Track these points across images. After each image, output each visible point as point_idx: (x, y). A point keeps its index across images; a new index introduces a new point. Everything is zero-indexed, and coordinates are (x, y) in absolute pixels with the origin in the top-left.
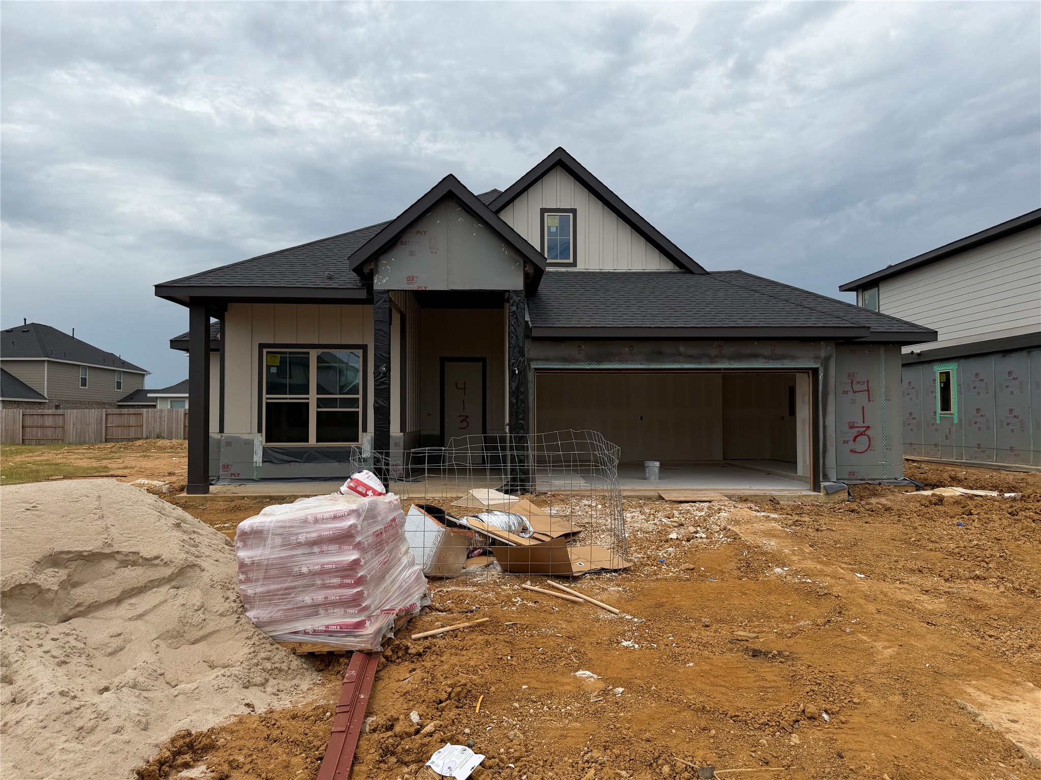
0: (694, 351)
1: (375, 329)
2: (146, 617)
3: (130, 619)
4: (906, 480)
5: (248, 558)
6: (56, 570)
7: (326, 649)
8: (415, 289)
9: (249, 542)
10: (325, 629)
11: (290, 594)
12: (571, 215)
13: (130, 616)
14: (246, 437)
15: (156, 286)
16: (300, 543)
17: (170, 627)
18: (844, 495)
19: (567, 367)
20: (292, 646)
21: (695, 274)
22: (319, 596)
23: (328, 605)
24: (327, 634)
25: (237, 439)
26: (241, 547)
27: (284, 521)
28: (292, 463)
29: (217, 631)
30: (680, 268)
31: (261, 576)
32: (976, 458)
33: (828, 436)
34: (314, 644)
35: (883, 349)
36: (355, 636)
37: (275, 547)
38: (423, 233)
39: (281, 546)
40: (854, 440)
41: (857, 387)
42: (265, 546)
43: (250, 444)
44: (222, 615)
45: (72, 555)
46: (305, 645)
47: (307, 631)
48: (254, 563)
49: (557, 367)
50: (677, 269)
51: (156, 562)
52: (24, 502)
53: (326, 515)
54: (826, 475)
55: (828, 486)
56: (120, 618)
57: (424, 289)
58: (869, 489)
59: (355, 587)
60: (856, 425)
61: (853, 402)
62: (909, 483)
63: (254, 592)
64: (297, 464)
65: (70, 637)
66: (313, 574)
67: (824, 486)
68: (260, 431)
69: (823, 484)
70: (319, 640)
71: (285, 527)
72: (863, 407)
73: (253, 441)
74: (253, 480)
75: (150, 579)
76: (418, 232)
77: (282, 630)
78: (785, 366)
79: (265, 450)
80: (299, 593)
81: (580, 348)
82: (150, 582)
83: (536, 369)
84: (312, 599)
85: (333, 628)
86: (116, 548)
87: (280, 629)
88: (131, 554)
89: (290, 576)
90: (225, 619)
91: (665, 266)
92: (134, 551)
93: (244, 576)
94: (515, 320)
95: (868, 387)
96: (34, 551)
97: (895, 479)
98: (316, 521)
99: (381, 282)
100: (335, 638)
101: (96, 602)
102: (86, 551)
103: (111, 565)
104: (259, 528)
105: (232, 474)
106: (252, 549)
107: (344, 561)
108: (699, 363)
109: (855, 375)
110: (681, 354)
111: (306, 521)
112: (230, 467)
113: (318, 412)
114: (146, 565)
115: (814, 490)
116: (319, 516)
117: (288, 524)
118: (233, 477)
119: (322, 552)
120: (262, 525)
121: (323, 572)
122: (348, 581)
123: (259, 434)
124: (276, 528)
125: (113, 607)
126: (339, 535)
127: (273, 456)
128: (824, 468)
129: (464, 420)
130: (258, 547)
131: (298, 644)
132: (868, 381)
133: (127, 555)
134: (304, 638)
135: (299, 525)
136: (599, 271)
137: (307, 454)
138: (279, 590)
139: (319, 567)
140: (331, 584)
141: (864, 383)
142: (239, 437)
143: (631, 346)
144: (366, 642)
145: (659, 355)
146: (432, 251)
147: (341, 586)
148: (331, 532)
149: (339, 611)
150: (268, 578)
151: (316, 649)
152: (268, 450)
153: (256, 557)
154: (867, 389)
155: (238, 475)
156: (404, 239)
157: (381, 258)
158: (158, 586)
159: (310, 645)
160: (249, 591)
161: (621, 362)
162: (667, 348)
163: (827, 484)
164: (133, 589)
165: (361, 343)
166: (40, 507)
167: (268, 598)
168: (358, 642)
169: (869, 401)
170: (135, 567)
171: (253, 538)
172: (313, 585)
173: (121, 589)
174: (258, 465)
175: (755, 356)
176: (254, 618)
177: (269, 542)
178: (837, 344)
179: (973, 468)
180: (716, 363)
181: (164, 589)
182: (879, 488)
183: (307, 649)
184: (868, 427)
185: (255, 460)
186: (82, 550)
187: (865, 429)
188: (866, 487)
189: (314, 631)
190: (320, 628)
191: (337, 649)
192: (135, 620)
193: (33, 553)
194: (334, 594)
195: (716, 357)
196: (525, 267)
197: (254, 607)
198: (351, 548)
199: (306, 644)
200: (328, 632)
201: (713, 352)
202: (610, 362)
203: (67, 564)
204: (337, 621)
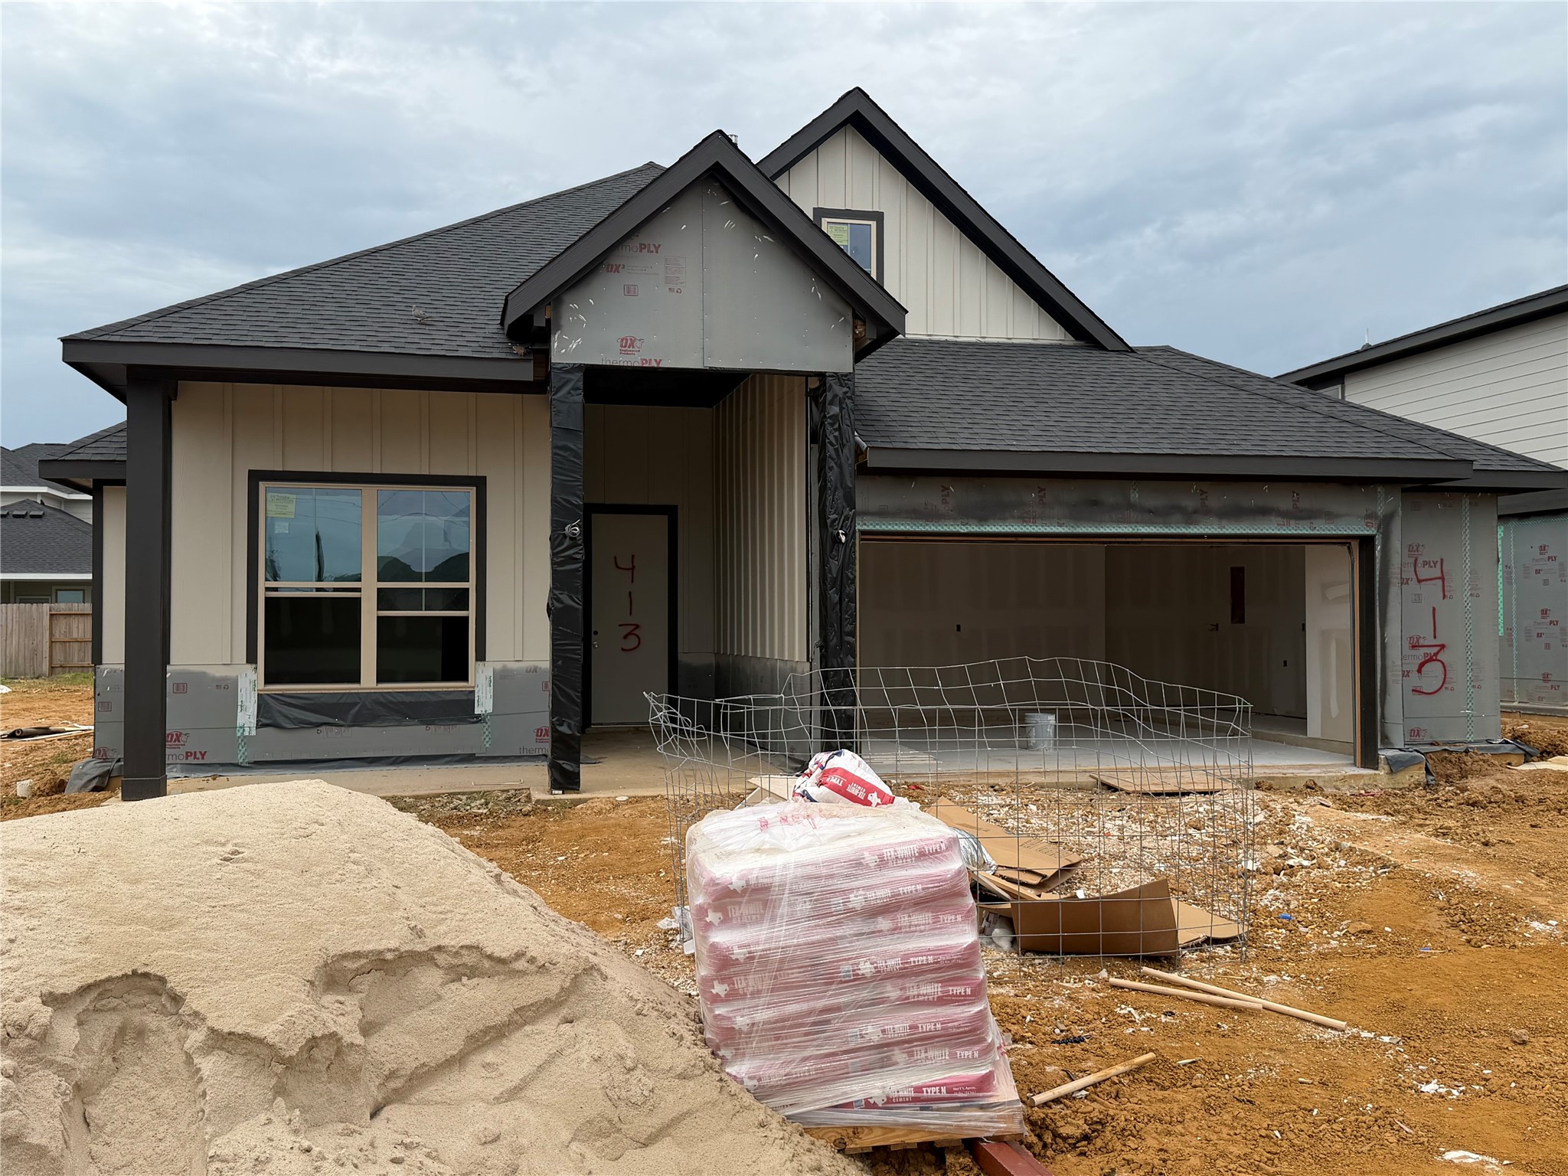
0: (1154, 499)
1: (555, 447)
2: (528, 1093)
3: (497, 1100)
4: (1507, 742)
5: (740, 947)
6: (341, 998)
7: (916, 1138)
8: (636, 365)
9: (735, 912)
10: (913, 1095)
11: (827, 1022)
12: (873, 224)
13: (497, 1093)
14: (219, 672)
15: (64, 340)
16: (852, 910)
17: (590, 1112)
18: (1418, 774)
19: (921, 529)
20: (834, 1136)
21: (1106, 350)
22: (899, 1024)
23: (915, 1042)
24: (919, 1105)
25: (201, 677)
26: (716, 922)
27: (815, 865)
28: (323, 728)
29: (689, 1113)
30: (1077, 339)
31: (768, 984)
32: (1540, 699)
33: (1389, 663)
34: (887, 1129)
35: (1468, 501)
36: (982, 1108)
37: (797, 921)
38: (652, 248)
39: (810, 918)
40: (1419, 671)
41: (1424, 573)
42: (773, 919)
43: (229, 687)
44: (682, 1077)
45: (363, 961)
46: (866, 1131)
47: (872, 1101)
48: (753, 958)
49: (902, 528)
50: (1069, 340)
51: (521, 964)
52: (207, 842)
53: (903, 851)
54: (1387, 738)
55: (1393, 757)
56: (477, 1097)
57: (654, 364)
58: (1451, 761)
59: (972, 1003)
60: (1422, 642)
61: (1418, 599)
62: (1514, 750)
63: (748, 1022)
64: (335, 729)
65: (416, 1151)
66: (883, 976)
67: (1386, 758)
68: (251, 658)
69: (1384, 754)
70: (902, 1120)
71: (818, 877)
72: (1434, 609)
73: (235, 682)
74: (236, 766)
75: (517, 1004)
76: (642, 247)
77: (814, 1101)
78: (1316, 532)
79: (263, 702)
80: (850, 1019)
81: (945, 493)
82: (516, 1011)
83: (863, 533)
84: (883, 1031)
85: (933, 1092)
86: (431, 941)
87: (810, 1099)
88: (463, 952)
89: (831, 983)
90: (691, 1083)
91: (1049, 333)
92: (468, 942)
93: (726, 986)
94: (837, 434)
95: (1442, 572)
96: (294, 957)
97: (1488, 741)
98: (883, 863)
99: (566, 348)
100: (937, 1114)
101: (424, 1065)
102: (389, 950)
103: (429, 978)
104: (761, 881)
105: (188, 755)
106: (744, 925)
107: (951, 947)
108: (1166, 524)
109: (1421, 548)
110: (1132, 507)
111: (861, 864)
112: (183, 738)
113: (379, 618)
114: (498, 973)
115: (1364, 766)
116: (888, 852)
117: (824, 871)
118: (191, 760)
119: (895, 930)
120: (768, 874)
121: (907, 972)
122: (959, 990)
123: (249, 666)
124: (797, 880)
125: (455, 1075)
126: (935, 893)
127: (280, 712)
128: (1383, 723)
129: (630, 634)
130: (758, 920)
131: (850, 1131)
132: (1442, 560)
133: (457, 953)
134: (866, 1116)
135: (845, 871)
136: (927, 338)
137: (357, 708)
138: (810, 1013)
139: (899, 960)
140: (921, 998)
141: (1435, 563)
142: (204, 673)
143: (1041, 490)
144: (1009, 1118)
145: (1093, 508)
146: (671, 286)
147: (942, 1001)
148: (919, 887)
149: (936, 1054)
150: (778, 990)
151: (892, 1140)
152: (270, 700)
153: (758, 944)
154: (1439, 575)
155: (203, 755)
156: (614, 260)
157: (567, 298)
158: (532, 1021)
159: (878, 1132)
160: (739, 1019)
161: (1024, 519)
162: (1109, 494)
163: (1390, 753)
164: (486, 1031)
165: (472, 473)
166: (247, 853)
167: (778, 1033)
168: (991, 1120)
169: (1444, 597)
170: (475, 981)
171: (748, 902)
172: (882, 1001)
173: (463, 1033)
174: (246, 733)
175: (1263, 512)
176: (751, 1078)
177: (784, 910)
178: (1404, 491)
179: (1536, 717)
180: (1196, 523)
181: (548, 1026)
182: (1467, 759)
183: (869, 1141)
184: (1443, 647)
185: (240, 722)
186: (381, 948)
187: (1438, 649)
188: (1446, 758)
189: (889, 1100)
190: (901, 1094)
191: (941, 1137)
192: (507, 1101)
193: (294, 962)
194: (929, 1019)
195: (1195, 512)
196: (855, 327)
197: (744, 1055)
198: (959, 918)
199: (870, 1128)
200: (920, 1100)
201: (1190, 503)
202: (1003, 519)
203: (354, 982)
204: (939, 1076)
